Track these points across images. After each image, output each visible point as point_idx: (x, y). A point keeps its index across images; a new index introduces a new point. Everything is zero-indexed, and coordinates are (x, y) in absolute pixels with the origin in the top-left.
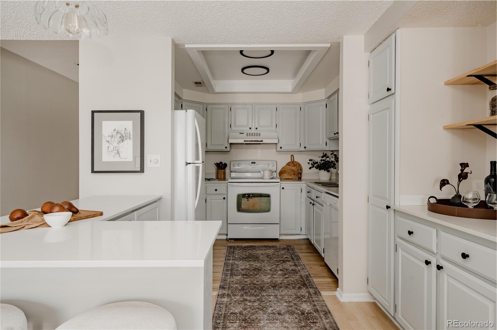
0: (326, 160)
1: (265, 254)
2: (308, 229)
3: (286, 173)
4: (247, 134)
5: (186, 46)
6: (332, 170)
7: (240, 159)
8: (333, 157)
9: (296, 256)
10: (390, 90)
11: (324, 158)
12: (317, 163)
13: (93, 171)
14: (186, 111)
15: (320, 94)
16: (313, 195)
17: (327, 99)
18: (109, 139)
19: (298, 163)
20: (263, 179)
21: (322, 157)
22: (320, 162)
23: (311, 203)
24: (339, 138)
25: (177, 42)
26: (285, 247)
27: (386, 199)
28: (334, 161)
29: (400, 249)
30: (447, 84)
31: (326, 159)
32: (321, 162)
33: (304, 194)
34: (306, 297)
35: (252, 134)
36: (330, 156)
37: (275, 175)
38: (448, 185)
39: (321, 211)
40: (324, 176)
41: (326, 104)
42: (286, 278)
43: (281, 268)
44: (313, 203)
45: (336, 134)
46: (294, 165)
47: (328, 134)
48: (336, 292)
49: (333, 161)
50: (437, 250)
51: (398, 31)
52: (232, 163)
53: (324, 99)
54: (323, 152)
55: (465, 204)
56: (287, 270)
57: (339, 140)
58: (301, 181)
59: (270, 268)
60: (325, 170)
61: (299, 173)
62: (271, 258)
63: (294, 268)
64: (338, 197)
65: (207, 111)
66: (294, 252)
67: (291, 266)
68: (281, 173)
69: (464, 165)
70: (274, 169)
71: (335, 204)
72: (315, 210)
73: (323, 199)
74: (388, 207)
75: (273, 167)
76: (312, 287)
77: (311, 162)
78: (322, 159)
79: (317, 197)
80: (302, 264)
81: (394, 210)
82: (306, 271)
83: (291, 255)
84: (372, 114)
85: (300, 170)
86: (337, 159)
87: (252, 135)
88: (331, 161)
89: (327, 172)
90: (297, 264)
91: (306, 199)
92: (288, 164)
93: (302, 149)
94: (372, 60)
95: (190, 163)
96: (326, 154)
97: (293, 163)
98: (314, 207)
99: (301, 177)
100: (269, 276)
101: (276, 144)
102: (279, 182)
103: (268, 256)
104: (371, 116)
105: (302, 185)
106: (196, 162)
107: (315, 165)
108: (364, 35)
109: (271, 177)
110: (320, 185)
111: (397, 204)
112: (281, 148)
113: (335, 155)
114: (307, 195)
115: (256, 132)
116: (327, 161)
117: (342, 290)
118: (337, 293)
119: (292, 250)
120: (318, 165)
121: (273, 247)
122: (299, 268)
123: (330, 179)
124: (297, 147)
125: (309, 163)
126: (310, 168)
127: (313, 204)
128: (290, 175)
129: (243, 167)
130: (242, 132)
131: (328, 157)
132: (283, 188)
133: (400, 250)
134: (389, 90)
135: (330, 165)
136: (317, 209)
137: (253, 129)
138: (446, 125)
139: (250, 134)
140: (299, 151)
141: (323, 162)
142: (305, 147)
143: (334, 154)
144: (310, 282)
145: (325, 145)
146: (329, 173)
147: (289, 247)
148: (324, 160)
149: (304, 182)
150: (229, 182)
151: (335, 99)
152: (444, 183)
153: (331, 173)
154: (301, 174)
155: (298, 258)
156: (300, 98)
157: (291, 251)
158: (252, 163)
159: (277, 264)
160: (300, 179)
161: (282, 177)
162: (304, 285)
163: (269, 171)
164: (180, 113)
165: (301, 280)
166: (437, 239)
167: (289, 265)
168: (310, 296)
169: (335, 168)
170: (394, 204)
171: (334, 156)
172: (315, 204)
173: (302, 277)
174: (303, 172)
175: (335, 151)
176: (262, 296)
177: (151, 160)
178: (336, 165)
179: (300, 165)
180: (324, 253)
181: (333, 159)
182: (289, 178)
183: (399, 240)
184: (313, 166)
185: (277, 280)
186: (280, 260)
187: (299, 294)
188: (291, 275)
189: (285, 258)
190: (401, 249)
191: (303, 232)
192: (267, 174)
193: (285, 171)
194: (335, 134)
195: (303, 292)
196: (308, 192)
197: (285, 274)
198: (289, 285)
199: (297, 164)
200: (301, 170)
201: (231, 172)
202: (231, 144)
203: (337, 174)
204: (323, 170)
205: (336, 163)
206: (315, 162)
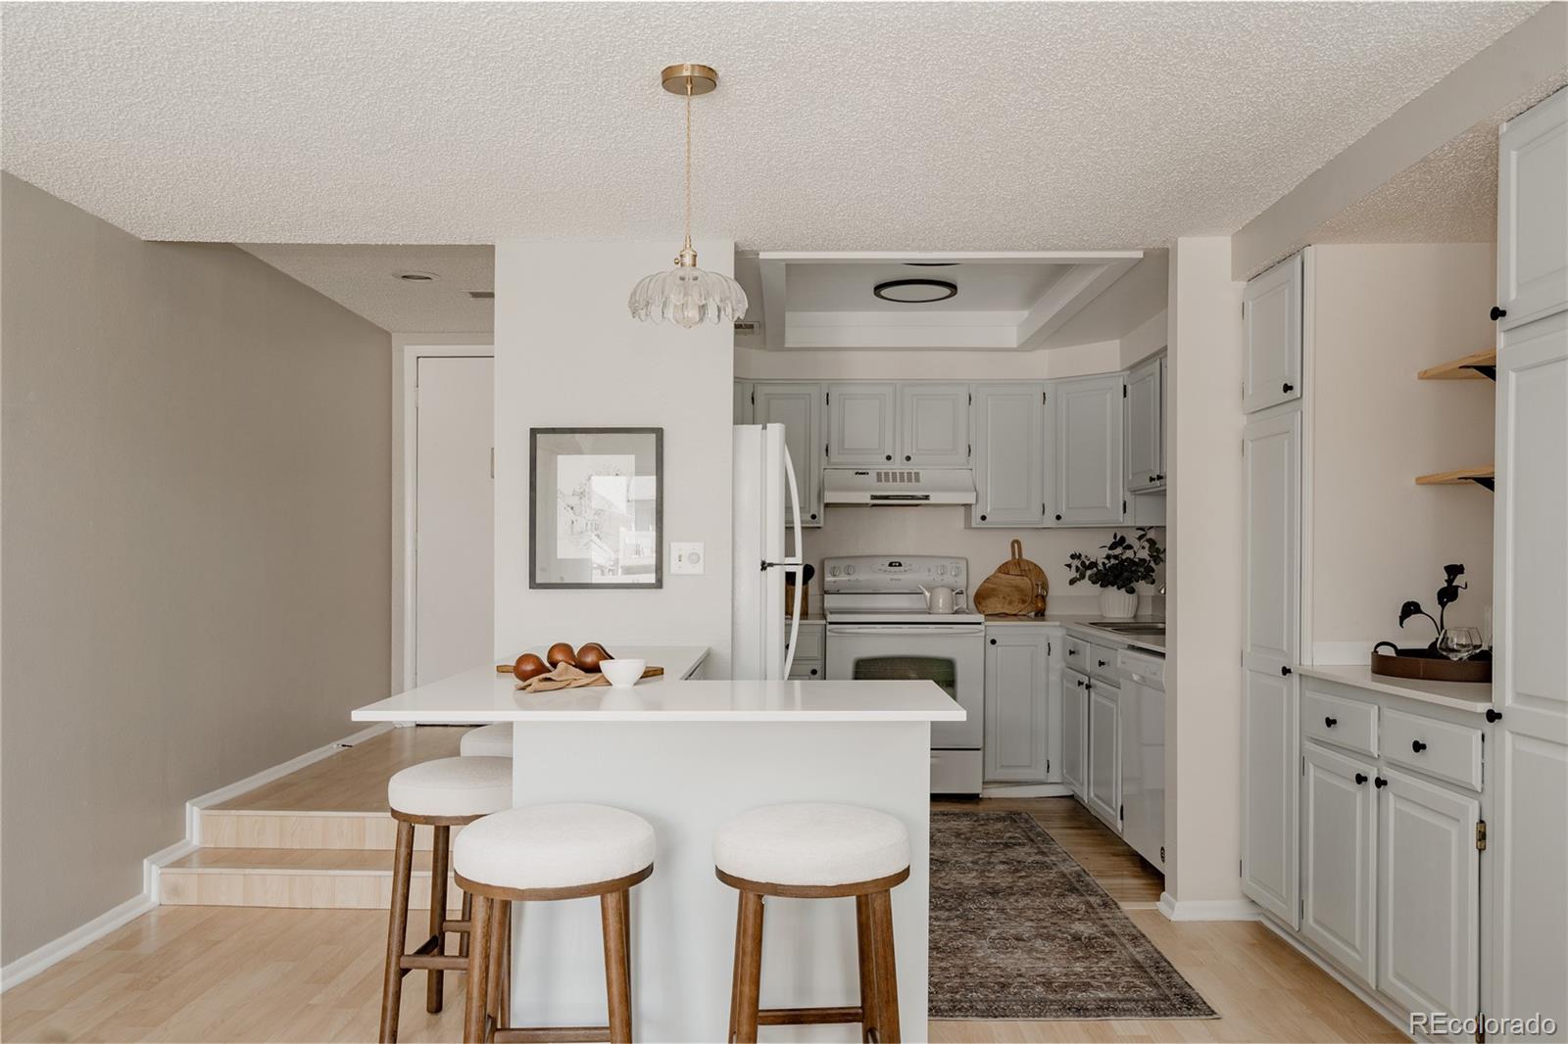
0: (1124, 557)
1: (947, 829)
2: (1071, 766)
3: (995, 595)
4: (879, 474)
5: (763, 255)
6: (1142, 586)
7: (853, 552)
8: (1143, 548)
9: (1039, 834)
10: (1291, 388)
11: (1118, 551)
12: (1094, 565)
13: (534, 584)
14: (765, 428)
15: (1105, 356)
16: (1088, 660)
17: (1128, 372)
18: (574, 501)
19: (1036, 566)
20: (930, 613)
21: (1111, 548)
22: (1104, 563)
23: (1080, 683)
24: (1165, 490)
25: (741, 248)
26: (1003, 814)
27: (1283, 651)
28: (1148, 558)
29: (1311, 766)
30: (1424, 376)
31: (1122, 554)
32: (1106, 561)
33: (1057, 660)
34: (1081, 912)
35: (894, 474)
36: (1136, 545)
37: (962, 602)
38: (1419, 615)
39: (1115, 701)
40: (1117, 604)
41: (1125, 386)
42: (1021, 877)
43: (1002, 858)
44: (1086, 682)
45: (1154, 479)
46: (1021, 570)
47: (1130, 477)
48: (1158, 903)
49: (1144, 560)
50: (1379, 749)
51: (1309, 252)
52: (828, 566)
53: (1119, 369)
54: (1115, 530)
55: (1444, 653)
56: (1019, 862)
57: (1165, 495)
58: (1044, 620)
59: (970, 859)
60: (1119, 588)
61: (1037, 596)
62: (967, 839)
63: (1038, 858)
64: (1162, 655)
65: (753, 403)
66: (1032, 826)
67: (1029, 854)
68: (981, 598)
69: (1454, 571)
70: (961, 582)
71: (1155, 674)
72: (1096, 702)
73: (1119, 664)
74: (1286, 671)
75: (956, 579)
76: (1094, 893)
77: (1076, 563)
78: (1110, 552)
79: (1101, 664)
80: (1059, 850)
81: (1301, 675)
82: (1075, 864)
83: (1024, 831)
84: (1252, 441)
85: (1043, 588)
86: (1158, 554)
87: (895, 480)
88: (1140, 559)
89: (1127, 592)
90: (1046, 850)
91: (1063, 675)
92: (1004, 569)
93: (1052, 522)
94: (1250, 303)
95: (771, 565)
96: (1123, 539)
97: (1018, 564)
98: (1093, 695)
99: (1044, 610)
100: (974, 874)
101: (967, 506)
102: (980, 624)
103: (958, 835)
104: (1249, 445)
105: (1050, 631)
106: (790, 560)
107: (1088, 573)
108: (1230, 238)
109: (956, 608)
110: (1109, 629)
111: (1306, 662)
112: (984, 518)
113: (1152, 542)
114: (1065, 661)
115: (907, 468)
116: (1127, 558)
117: (1175, 895)
118: (1161, 906)
119: (1027, 821)
120: (1099, 571)
121: (966, 814)
122: (1054, 858)
123: (1135, 617)
124: (1033, 516)
125: (1069, 566)
126: (1072, 582)
127: (1088, 687)
128: (1010, 603)
129: (864, 576)
130: (862, 468)
131: (1130, 547)
132: (993, 642)
133: (1311, 770)
134: (1287, 388)
135: (1136, 571)
136: (1100, 699)
137: (898, 458)
138: (1420, 475)
139: (887, 474)
140: (1037, 528)
141: (1113, 561)
142: (1058, 517)
143: (1148, 537)
144: (1088, 885)
145: (1122, 512)
146: (1131, 595)
147: (1014, 815)
148: (1116, 557)
149: (1058, 623)
150: (831, 623)
151: (1152, 374)
152: (1410, 609)
153: (1139, 597)
154: (1044, 598)
155: (1047, 839)
156: (1043, 364)
157: (1022, 825)
158: (891, 565)
159: (989, 850)
160: (1040, 614)
161: (984, 609)
162: (1073, 890)
163: (949, 591)
164: (751, 432)
165: (1062, 881)
166: (1379, 726)
167: (1024, 853)
168: (1090, 910)
169: (1151, 580)
170: (1298, 663)
171: (1147, 545)
172: (1095, 686)
173: (1064, 875)
174: (1050, 592)
175: (1151, 527)
176: (965, 910)
177: (680, 557)
178: (1153, 571)
179: (1039, 571)
180: (1122, 818)
181: (1144, 554)
182: (1008, 612)
183: (1310, 746)
184: (1082, 577)
185: (996, 881)
186: (997, 843)
187: (1061, 907)
188: (1034, 872)
189: (1010, 838)
190: (1315, 765)
191: (1055, 775)
192: (942, 600)
193: (993, 590)
194: (1152, 479)
195: (1072, 901)
196: (1071, 653)
197: (1018, 871)
198: (1032, 889)
199: (1030, 570)
200: (1045, 586)
201: (826, 593)
202: (827, 505)
203: (1160, 601)
204: (1113, 586)
205: (1152, 564)
206: (1087, 563)
